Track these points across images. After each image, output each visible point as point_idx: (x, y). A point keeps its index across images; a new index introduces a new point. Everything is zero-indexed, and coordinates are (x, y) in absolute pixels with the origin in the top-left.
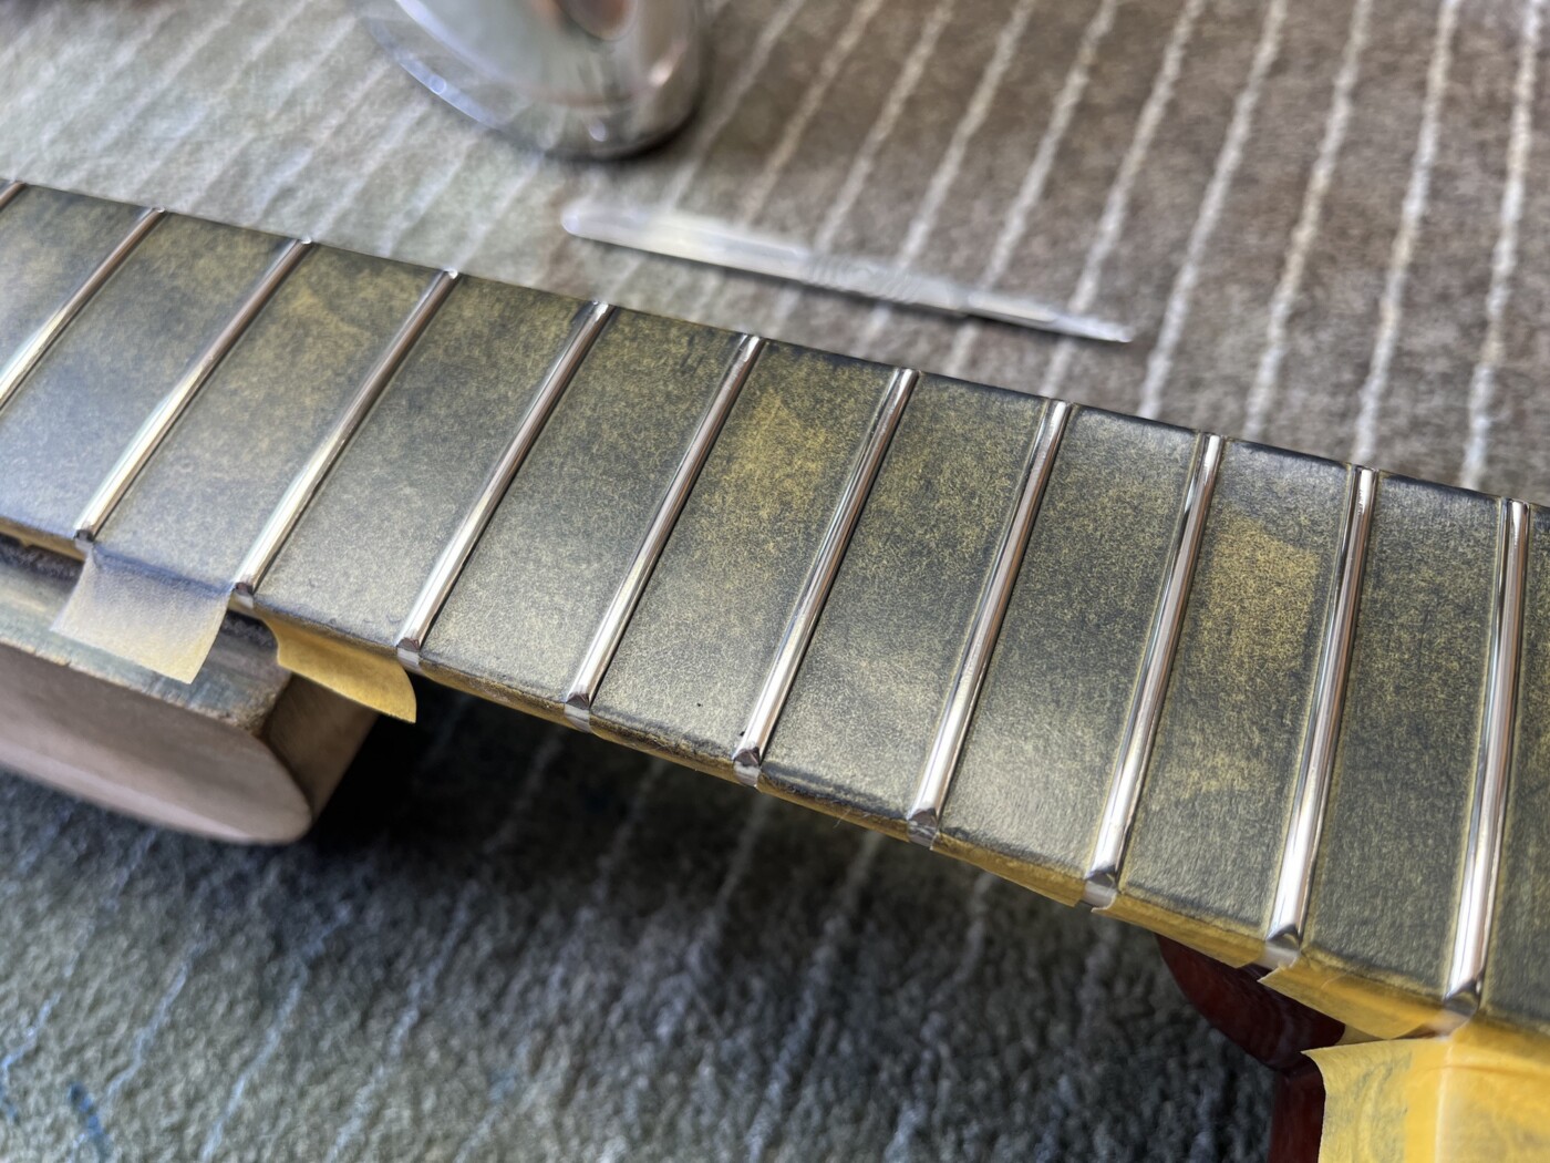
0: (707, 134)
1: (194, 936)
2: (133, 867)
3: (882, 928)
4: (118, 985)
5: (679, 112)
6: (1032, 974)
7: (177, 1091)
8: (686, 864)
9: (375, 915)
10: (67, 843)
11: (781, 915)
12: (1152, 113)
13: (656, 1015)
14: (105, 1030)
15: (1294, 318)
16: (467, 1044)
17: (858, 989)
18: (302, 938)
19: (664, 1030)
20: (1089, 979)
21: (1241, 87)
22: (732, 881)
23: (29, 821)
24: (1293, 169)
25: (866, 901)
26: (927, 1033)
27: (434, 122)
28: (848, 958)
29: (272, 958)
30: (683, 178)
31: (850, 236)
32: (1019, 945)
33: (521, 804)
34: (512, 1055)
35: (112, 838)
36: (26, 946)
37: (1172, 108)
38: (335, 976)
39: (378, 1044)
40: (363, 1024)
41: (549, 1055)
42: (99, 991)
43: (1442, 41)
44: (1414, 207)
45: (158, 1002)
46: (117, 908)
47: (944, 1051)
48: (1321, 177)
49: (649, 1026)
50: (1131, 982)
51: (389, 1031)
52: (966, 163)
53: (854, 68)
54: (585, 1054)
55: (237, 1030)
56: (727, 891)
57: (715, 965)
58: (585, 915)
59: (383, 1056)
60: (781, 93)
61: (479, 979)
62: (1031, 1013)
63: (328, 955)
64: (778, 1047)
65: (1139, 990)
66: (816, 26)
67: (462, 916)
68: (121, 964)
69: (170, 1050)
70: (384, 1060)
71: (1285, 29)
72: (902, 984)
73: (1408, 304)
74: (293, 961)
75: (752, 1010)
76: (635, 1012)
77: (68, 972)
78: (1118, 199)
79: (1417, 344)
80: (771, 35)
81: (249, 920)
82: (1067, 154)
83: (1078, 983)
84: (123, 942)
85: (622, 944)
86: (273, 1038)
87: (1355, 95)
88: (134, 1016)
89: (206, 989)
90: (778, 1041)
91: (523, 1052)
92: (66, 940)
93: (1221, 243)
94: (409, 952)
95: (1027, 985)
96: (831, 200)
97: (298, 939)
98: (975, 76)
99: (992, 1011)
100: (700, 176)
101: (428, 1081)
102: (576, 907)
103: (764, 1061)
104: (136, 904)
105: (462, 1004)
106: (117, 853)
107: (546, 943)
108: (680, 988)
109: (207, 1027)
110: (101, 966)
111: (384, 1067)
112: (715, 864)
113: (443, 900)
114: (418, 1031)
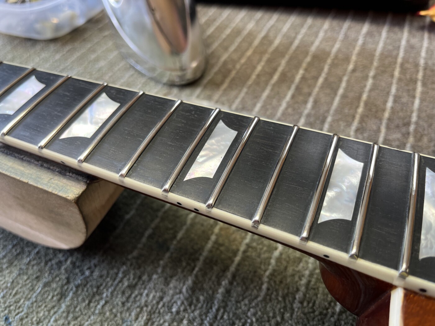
0: (205, 81)
1: (45, 277)
2: (31, 258)
3: (238, 284)
4: (22, 290)
5: (198, 75)
6: (280, 299)
7: (35, 319)
8: (184, 264)
9: (96, 274)
10: (14, 250)
11: (210, 279)
12: (321, 80)
13: (172, 305)
14: (17, 302)
15: (357, 130)
16: (117, 311)
17: (230, 301)
18: (75, 279)
19: (174, 310)
20: (296, 301)
21: (344, 75)
22: (197, 269)
23: (5, 244)
24: (357, 94)
25: (234, 276)
26: (249, 314)
27: (135, 75)
28: (228, 292)
29: (66, 284)
30: (198, 91)
31: (240, 106)
32: (277, 291)
33: (140, 246)
34: (130, 315)
35: (26, 249)
37: (326, 79)
38: (83, 290)
39: (92, 310)
40: (89, 304)
41: (141, 315)
42: (17, 291)
43: (398, 65)
44: (390, 104)
45: (32, 295)
46: (25, 268)
47: (254, 320)
48: (365, 97)
49: (170, 308)
50: (309, 303)
51: (96, 306)
52: (272, 90)
53: (244, 67)
54: (151, 316)
55: (54, 304)
56: (195, 272)
57: (190, 292)
58: (155, 276)
59: (93, 313)
60: (225, 72)
61: (123, 293)
62: (280, 310)
63: (81, 284)
64: (206, 317)
65: (311, 305)
66: (235, 57)
67: (120, 275)
68: (24, 283)
69: (34, 308)
70: (93, 315)
71: (356, 62)
72: (243, 300)
73: (388, 128)
74: (72, 285)
75: (200, 305)
76: (166, 304)
77: (9, 285)
78: (311, 100)
79: (391, 137)
80: (223, 59)
81: (60, 274)
82: (298, 88)
83: (293, 302)
84: (25, 278)
85: (164, 285)
86: (63, 306)
87: (374, 77)
88: (25, 298)
89: (46, 292)
90: (206, 315)
91: (133, 314)
92: (9, 276)
93: (339, 110)
94: (104, 284)
95: (279, 302)
96: (236, 97)
97: (73, 279)
98: (275, 70)
99: (268, 309)
100: (202, 91)
101: (105, 321)
102: (152, 274)
103: (202, 320)
104: (30, 268)
105: (118, 299)
106: (27, 254)
107: (143, 284)
108: (180, 298)
109: (45, 302)
110: (18, 284)
111: (93, 316)
112: (193, 265)
113: (115, 270)
114: (104, 307)
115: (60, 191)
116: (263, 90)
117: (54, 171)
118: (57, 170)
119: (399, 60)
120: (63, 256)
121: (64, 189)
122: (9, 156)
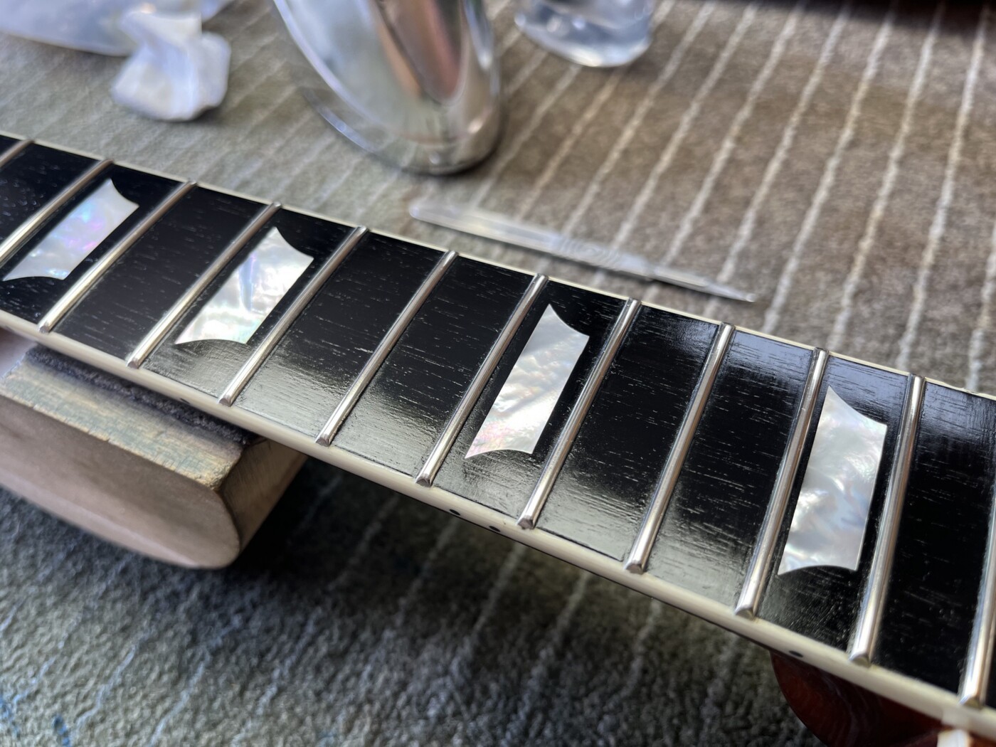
0: (501, 164)
1: (142, 629)
2: (109, 582)
3: (576, 657)
4: (91, 656)
5: (484, 150)
6: (672, 695)
7: (120, 725)
8: (454, 607)
9: (256, 624)
10: (70, 564)
11: (513, 644)
12: (774, 167)
13: (428, 702)
14: (79, 685)
15: (856, 296)
16: (305, 711)
17: (559, 696)
18: (209, 634)
19: (432, 712)
20: (708, 701)
21: (830, 154)
22: (482, 620)
23: (48, 548)
24: (861, 204)
25: (567, 640)
26: (601, 727)
27: (337, 148)
28: (553, 674)
29: (189, 646)
30: (484, 188)
31: (584, 229)
32: (664, 675)
33: (354, 561)
34: (333, 721)
35: (98, 563)
36: (37, 627)
37: (786, 164)
38: (227, 660)
39: (250, 707)
40: (241, 693)
41: (357, 723)
42: (79, 659)
43: (958, 133)
44: (937, 231)
45: (115, 668)
46: (96, 607)
47: (612, 741)
48: (878, 211)
49: (423, 708)
50: (736, 706)
51: (258, 699)
52: (658, 189)
53: (592, 130)
54: (380, 724)
55: (163, 691)
56: (478, 626)
57: (468, 673)
58: (388, 634)
59: (252, 715)
60: (547, 143)
61: (318, 670)
62: (671, 719)
63: (224, 647)
64: (505, 730)
65: (741, 711)
66: (571, 105)
67: (310, 629)
68: (95, 643)
69: (119, 700)
70: (252, 718)
71: (859, 122)
72: (587, 695)
73: (931, 289)
74: (202, 649)
75: (489, 703)
76: (414, 699)
77: (61, 645)
78: (750, 216)
79: (935, 314)
80: (542, 110)
81: (177, 621)
82: (718, 187)
83: (702, 703)
84: (98, 629)
85: (409, 655)
86: (185, 697)
87: (902, 163)
88: (99, 676)
89: (146, 662)
90: (504, 725)
91: (341, 719)
92: (62, 625)
93: (816, 245)
94: (275, 649)
95: (668, 701)
96: (574, 207)
97: (206, 636)
98: (666, 139)
99: (644, 717)
100: (493, 189)
101: (279, 733)
102: (383, 629)
103: (495, 738)
104: (109, 606)
105: (305, 685)
106: (100, 573)
107: (362, 651)
108: (444, 685)
109: (144, 687)
110: (82, 643)
111: (252, 722)
112: (473, 609)
113: (299, 618)
114: (276, 700)
115: (181, 464)
116: (638, 190)
117: (166, 414)
118: (172, 411)
119: (962, 120)
120: (182, 580)
121: (191, 459)
122: (62, 374)
